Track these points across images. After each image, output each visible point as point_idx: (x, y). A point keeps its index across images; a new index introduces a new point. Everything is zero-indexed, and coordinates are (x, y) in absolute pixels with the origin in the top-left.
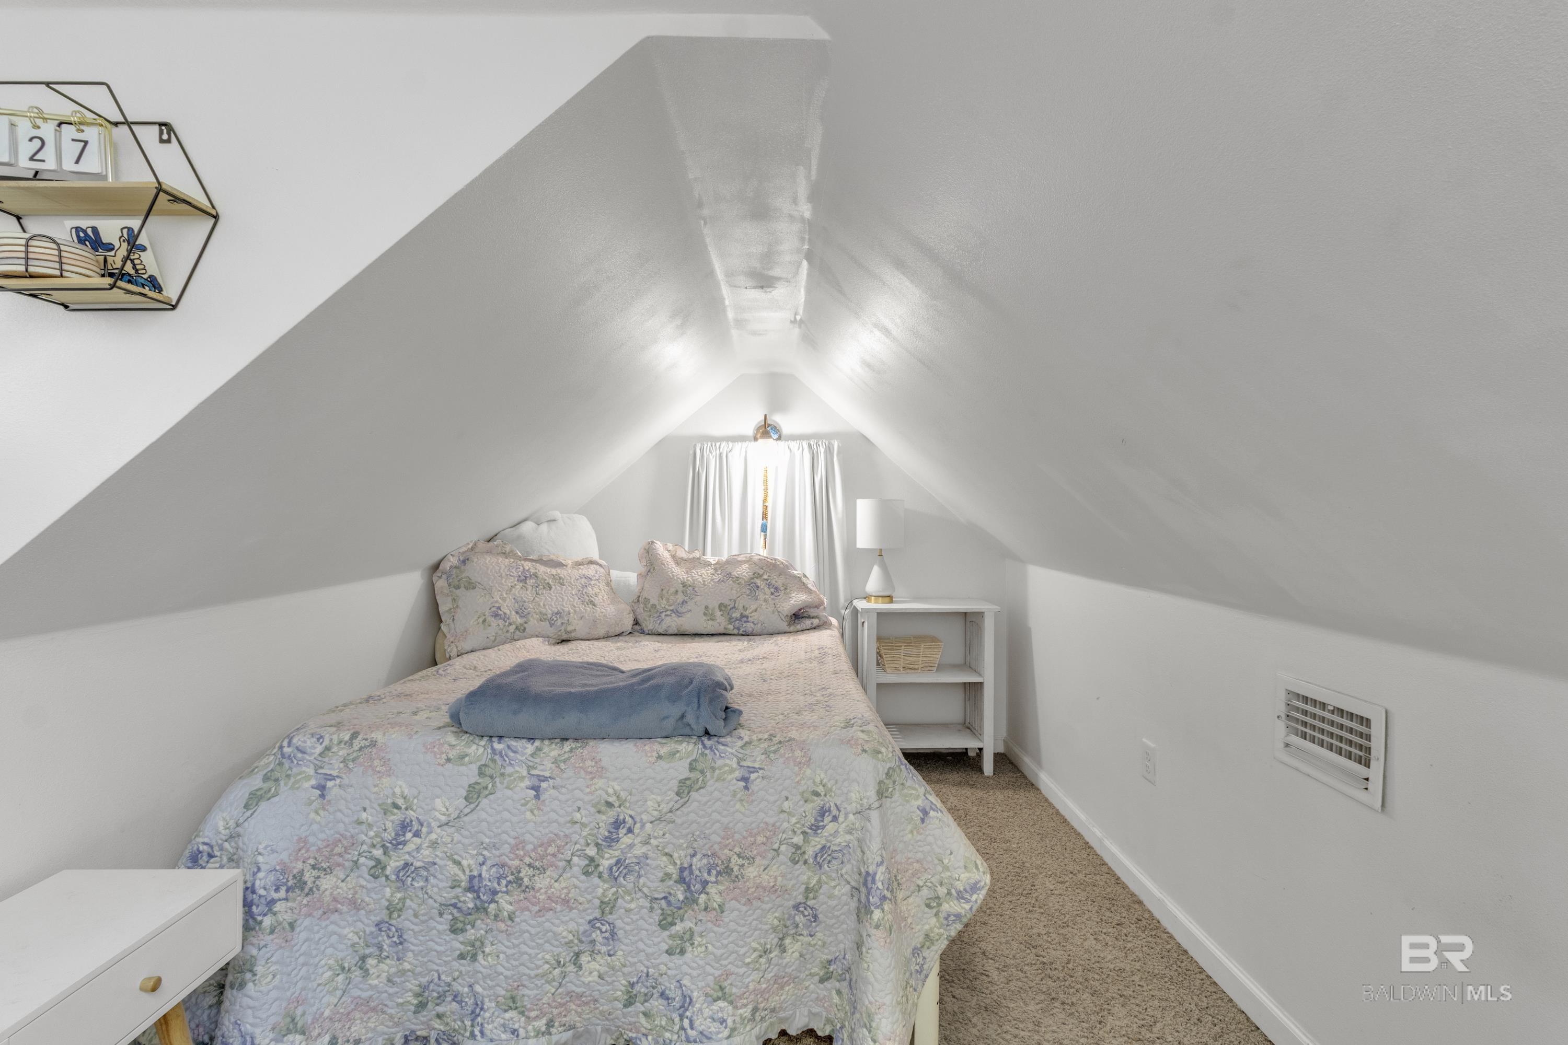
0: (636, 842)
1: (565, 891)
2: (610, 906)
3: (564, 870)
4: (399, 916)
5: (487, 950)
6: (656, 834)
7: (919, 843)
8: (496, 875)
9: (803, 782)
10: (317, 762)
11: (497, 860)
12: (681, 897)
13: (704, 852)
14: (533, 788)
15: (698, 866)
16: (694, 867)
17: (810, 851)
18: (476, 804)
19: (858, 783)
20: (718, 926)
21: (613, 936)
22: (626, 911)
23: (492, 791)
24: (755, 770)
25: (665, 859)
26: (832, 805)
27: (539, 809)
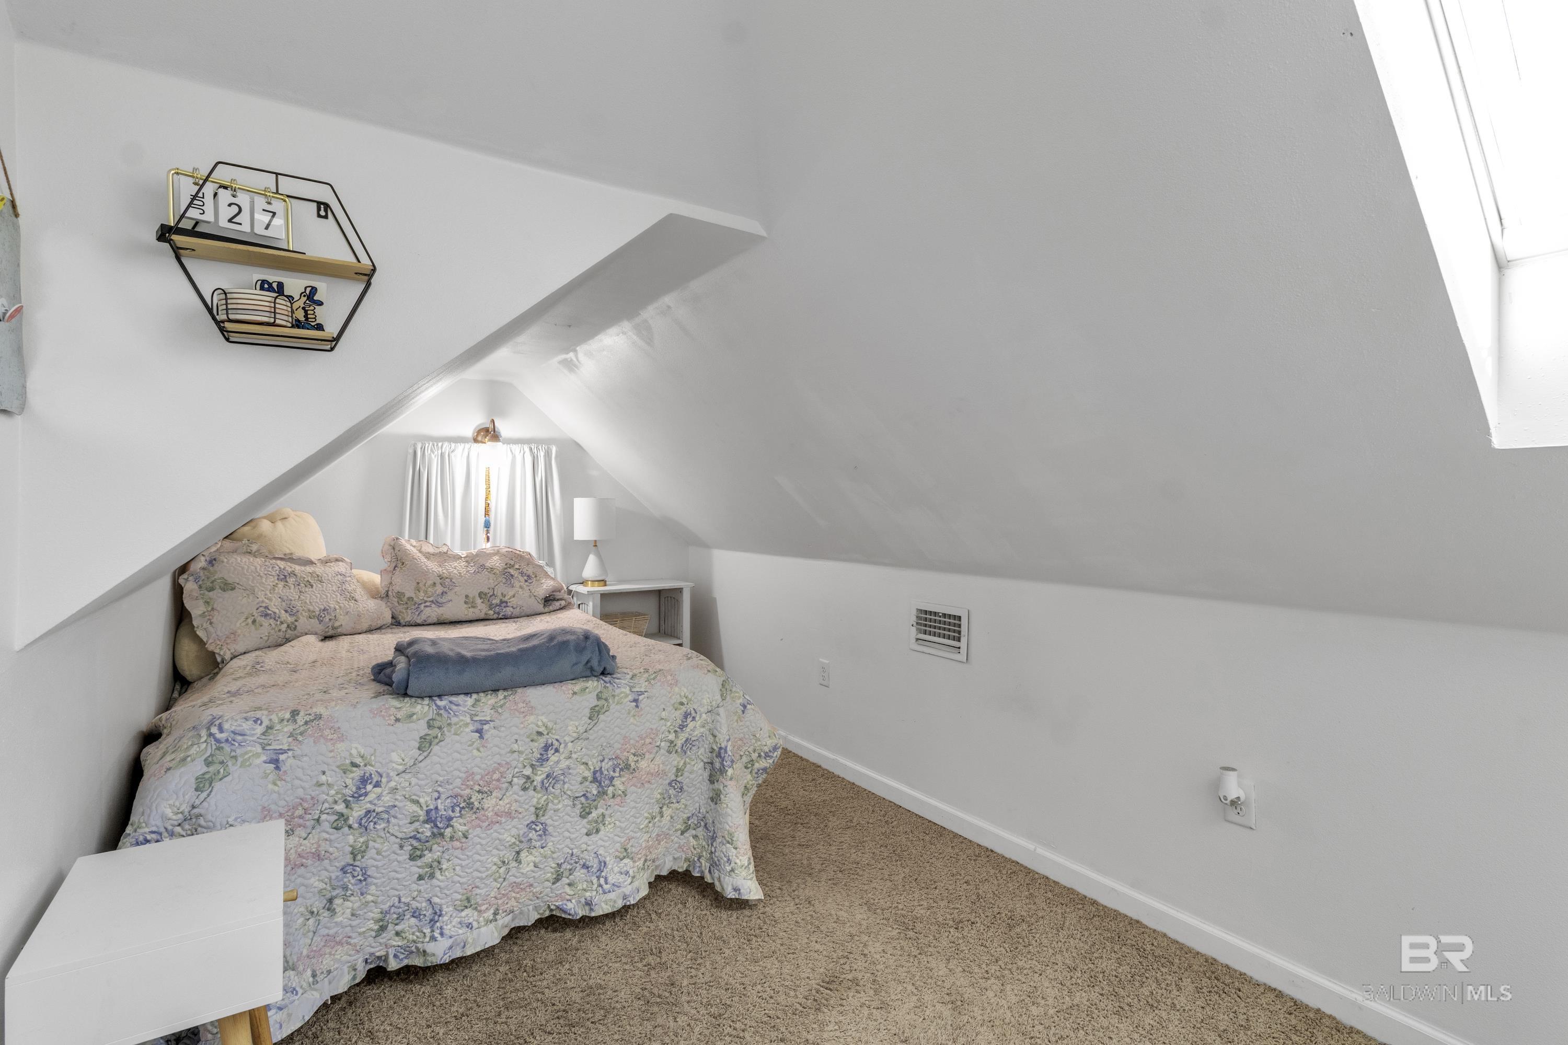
0: (561, 758)
1: (508, 806)
2: (542, 810)
3: (507, 789)
4: (363, 857)
5: (444, 867)
6: (575, 750)
7: (741, 728)
8: (449, 805)
9: (673, 697)
10: (261, 741)
11: (450, 793)
12: (595, 792)
13: (610, 757)
14: (477, 731)
15: (606, 768)
16: (603, 769)
17: (679, 743)
18: (429, 751)
19: (708, 693)
20: (623, 807)
21: (545, 832)
22: (555, 811)
23: (442, 739)
24: (641, 693)
25: (582, 767)
26: (692, 709)
27: (483, 746)
